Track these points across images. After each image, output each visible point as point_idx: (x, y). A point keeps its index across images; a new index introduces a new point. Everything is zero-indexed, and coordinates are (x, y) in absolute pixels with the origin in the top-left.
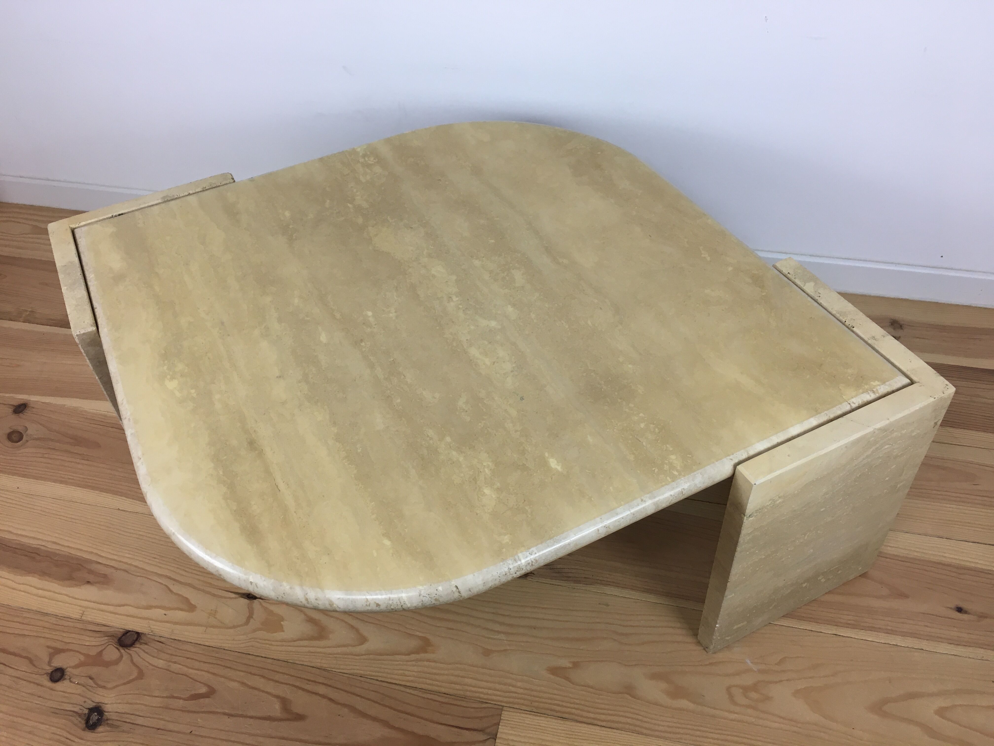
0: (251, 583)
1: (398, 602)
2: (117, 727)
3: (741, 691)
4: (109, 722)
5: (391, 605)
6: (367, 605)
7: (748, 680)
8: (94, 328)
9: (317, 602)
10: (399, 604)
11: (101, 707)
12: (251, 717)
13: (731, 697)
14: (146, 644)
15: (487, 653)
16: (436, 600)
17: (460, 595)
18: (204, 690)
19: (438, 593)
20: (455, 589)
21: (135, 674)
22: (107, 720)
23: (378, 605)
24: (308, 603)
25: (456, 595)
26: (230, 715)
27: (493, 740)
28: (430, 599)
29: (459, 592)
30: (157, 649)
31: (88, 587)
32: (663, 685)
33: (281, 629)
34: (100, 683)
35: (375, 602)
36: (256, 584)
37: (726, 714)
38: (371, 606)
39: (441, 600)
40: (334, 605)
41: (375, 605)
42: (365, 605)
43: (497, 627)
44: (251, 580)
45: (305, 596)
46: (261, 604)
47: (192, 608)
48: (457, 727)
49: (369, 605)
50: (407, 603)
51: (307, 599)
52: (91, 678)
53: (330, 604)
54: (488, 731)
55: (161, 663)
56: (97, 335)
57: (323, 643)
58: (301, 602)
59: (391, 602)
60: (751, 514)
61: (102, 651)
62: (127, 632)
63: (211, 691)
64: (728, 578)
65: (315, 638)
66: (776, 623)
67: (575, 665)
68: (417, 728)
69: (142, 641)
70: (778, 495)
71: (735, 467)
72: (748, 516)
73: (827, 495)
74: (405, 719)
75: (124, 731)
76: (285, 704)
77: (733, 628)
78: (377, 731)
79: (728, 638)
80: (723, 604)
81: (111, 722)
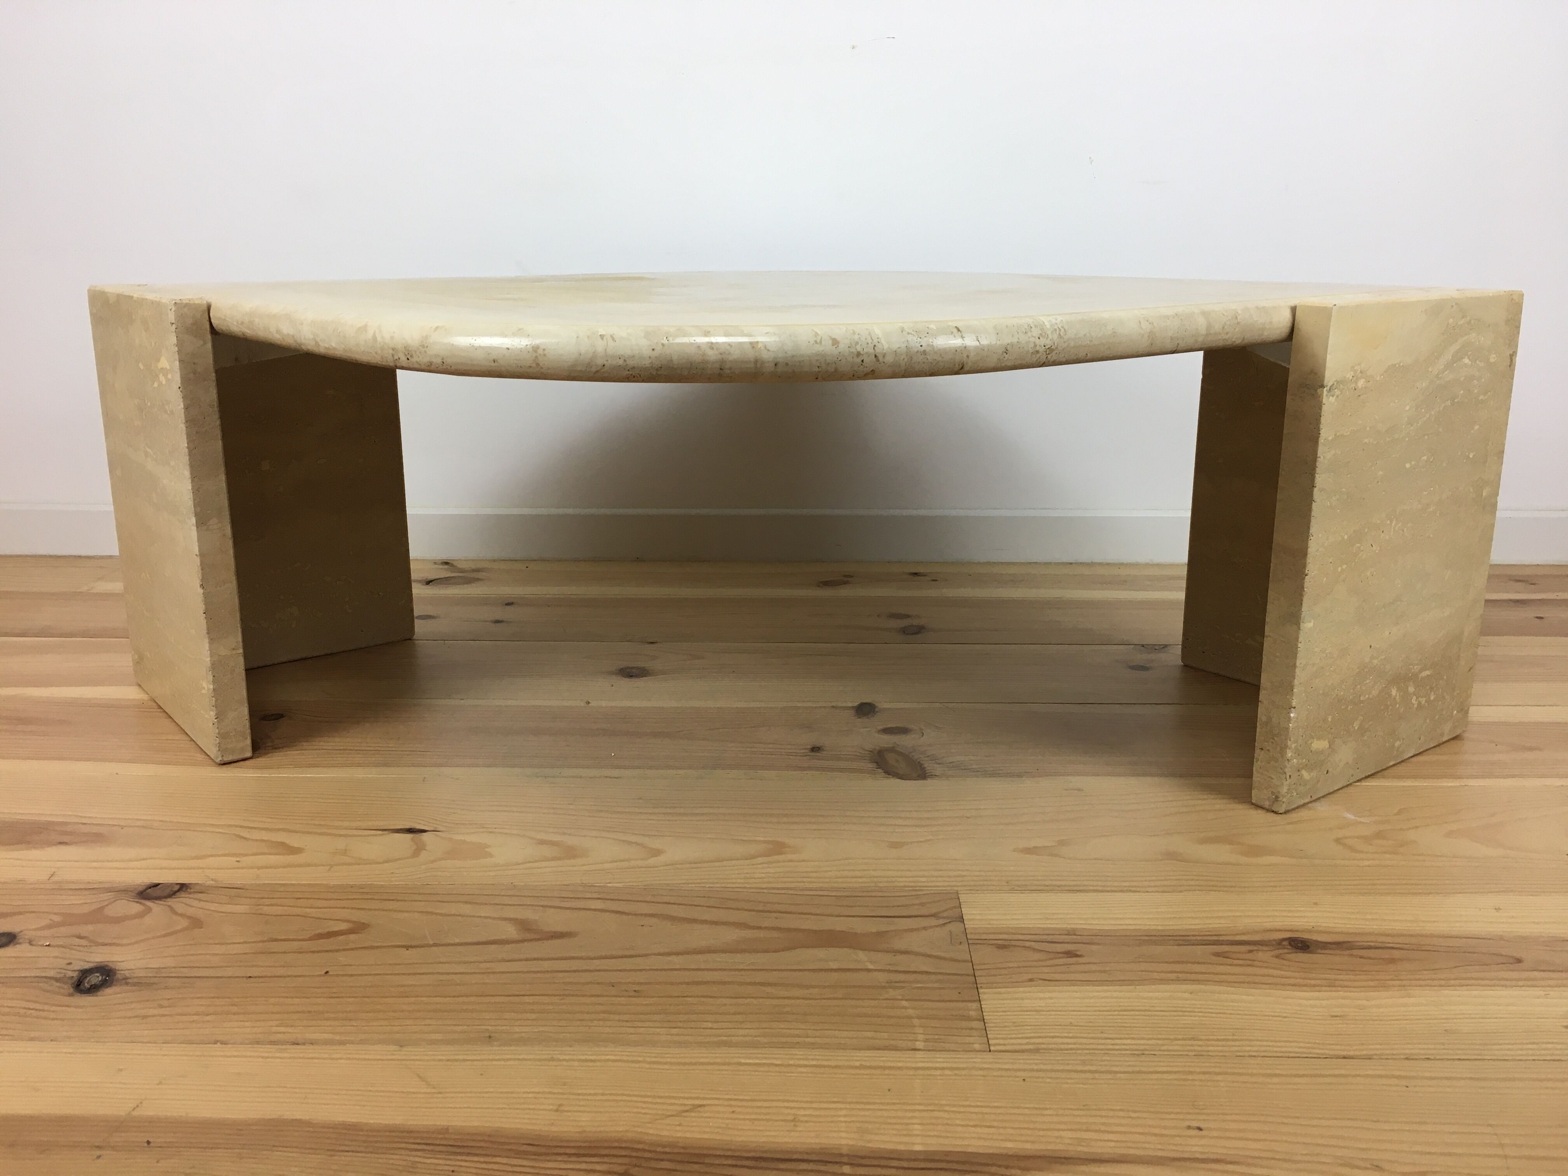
0: (602, 337)
1: (869, 338)
2: (148, 984)
3: (1360, 840)
4: (129, 981)
5: (857, 343)
6: (816, 342)
7: (1362, 831)
10: (870, 341)
11: (108, 966)
13: (1352, 849)
14: (202, 893)
15: (896, 845)
18: (341, 926)
21: (183, 922)
22: (124, 978)
23: (835, 342)
26: (406, 947)
27: (960, 923)
30: (226, 896)
31: (64, 847)
32: (1229, 847)
33: (489, 855)
34: (99, 940)
35: (830, 337)
36: (612, 336)
37: (1356, 862)
38: (823, 343)
40: (760, 345)
41: (830, 342)
42: (812, 342)
43: (902, 822)
44: (602, 331)
46: (438, 836)
47: (291, 849)
48: (882, 917)
49: (821, 342)
50: (883, 341)
52: (82, 937)
54: (945, 914)
55: (241, 909)
57: (579, 861)
59: (856, 337)
60: (1330, 384)
61: (103, 908)
62: (157, 885)
63: (359, 928)
64: (1304, 566)
65: (559, 859)
66: (1364, 783)
67: (1062, 843)
68: (809, 924)
69: (192, 890)
70: (1359, 364)
71: (1294, 310)
72: (1328, 387)
73: (1412, 428)
74: (776, 918)
75: (166, 988)
76: (524, 925)
77: (1311, 743)
78: (730, 935)
79: (1306, 775)
80: (1299, 645)
81: (136, 980)
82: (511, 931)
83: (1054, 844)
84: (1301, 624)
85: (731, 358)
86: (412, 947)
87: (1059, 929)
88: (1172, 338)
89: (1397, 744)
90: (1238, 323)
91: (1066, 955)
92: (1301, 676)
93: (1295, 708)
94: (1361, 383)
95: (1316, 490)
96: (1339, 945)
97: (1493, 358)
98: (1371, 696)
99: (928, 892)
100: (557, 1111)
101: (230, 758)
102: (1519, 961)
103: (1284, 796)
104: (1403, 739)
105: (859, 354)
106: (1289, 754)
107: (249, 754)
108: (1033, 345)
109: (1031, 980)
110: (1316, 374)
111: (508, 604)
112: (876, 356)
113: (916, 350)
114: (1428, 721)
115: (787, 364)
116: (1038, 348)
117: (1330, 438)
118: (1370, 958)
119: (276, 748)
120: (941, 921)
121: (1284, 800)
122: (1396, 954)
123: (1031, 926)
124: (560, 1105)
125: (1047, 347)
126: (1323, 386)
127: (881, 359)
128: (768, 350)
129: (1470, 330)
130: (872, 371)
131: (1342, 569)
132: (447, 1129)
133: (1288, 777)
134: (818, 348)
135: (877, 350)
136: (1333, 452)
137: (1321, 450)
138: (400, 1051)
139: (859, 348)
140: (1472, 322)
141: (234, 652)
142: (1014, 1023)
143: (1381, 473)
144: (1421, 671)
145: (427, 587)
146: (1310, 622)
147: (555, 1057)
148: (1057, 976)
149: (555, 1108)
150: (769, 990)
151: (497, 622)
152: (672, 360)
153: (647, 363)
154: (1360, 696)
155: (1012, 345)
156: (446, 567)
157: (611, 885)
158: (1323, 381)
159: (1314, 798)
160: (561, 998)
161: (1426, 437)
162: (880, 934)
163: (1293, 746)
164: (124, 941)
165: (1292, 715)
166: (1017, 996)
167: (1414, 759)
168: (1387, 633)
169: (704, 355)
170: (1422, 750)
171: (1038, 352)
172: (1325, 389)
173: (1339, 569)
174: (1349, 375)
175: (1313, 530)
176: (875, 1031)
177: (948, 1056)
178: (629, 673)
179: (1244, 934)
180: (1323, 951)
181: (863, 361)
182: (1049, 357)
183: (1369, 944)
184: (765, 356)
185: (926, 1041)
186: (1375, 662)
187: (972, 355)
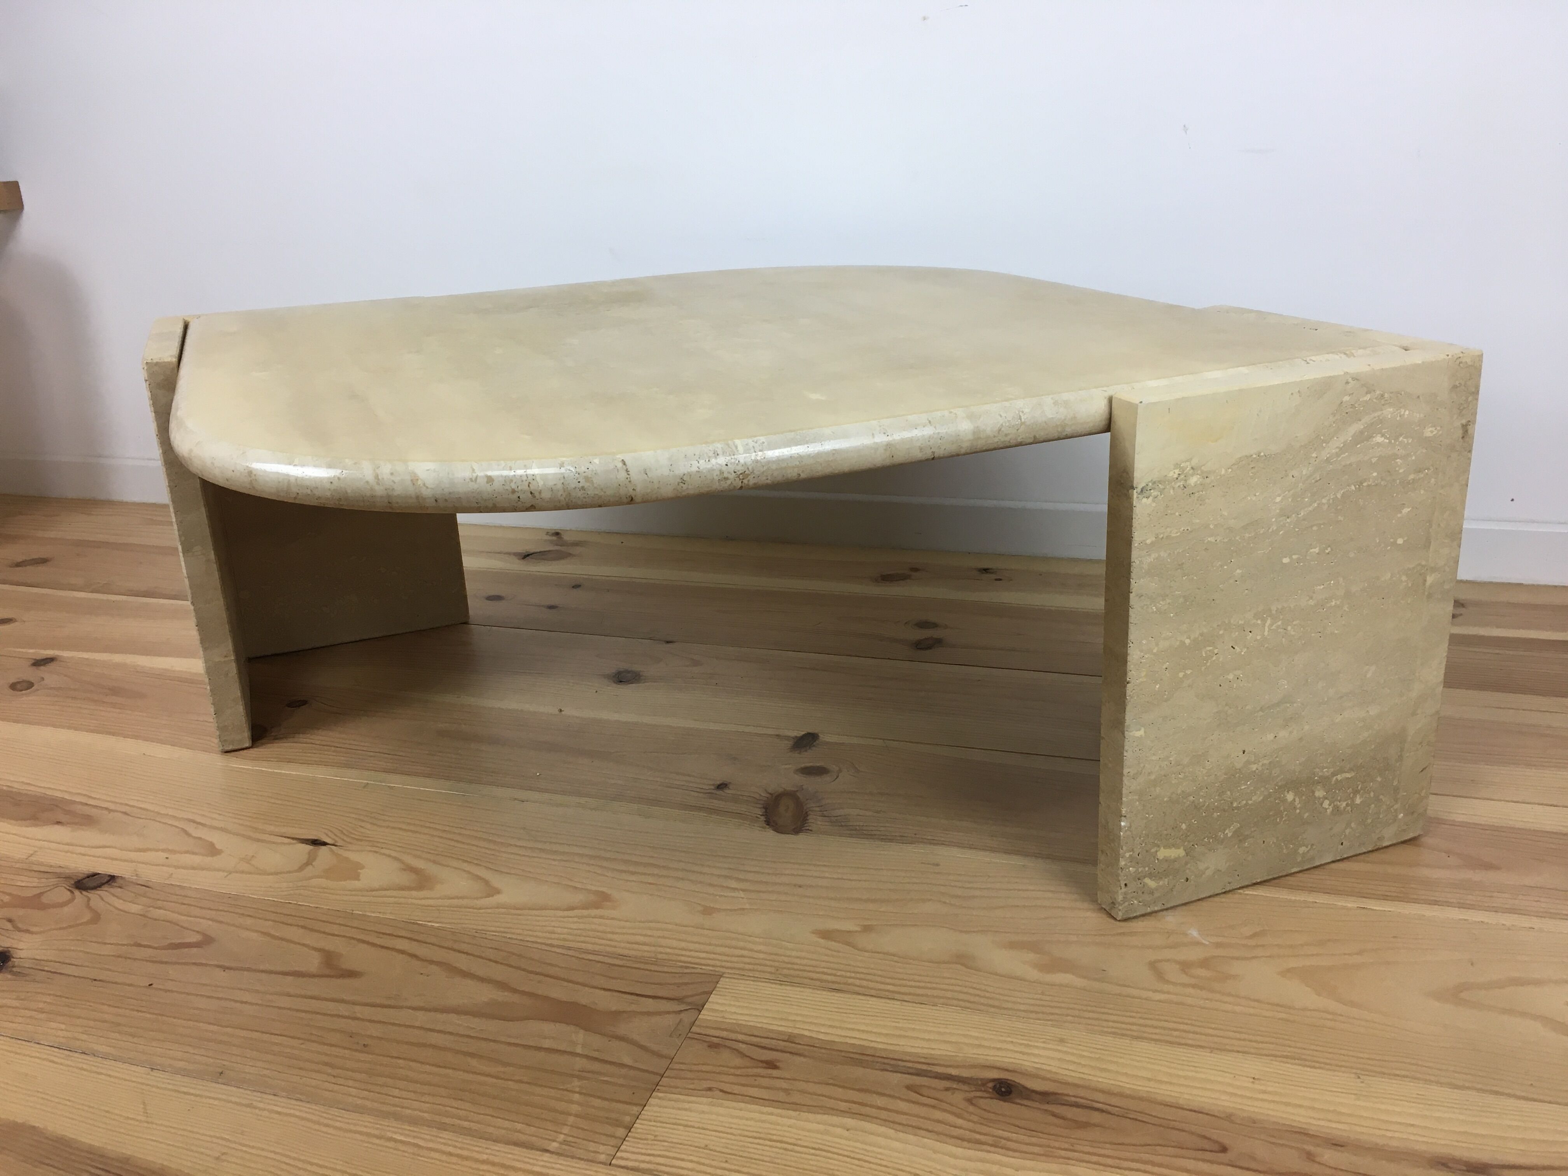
2: (25, 975)
3: (1178, 966)
4: (14, 969)
7: (1192, 955)
8: (175, 360)
9: (393, 478)
11: (9, 952)
12: (263, 971)
13: (1160, 976)
14: (120, 887)
15: (708, 911)
16: (587, 479)
17: (628, 476)
18: (194, 938)
19: (591, 467)
20: (620, 465)
21: (87, 916)
22: (13, 967)
24: (378, 484)
25: (622, 475)
26: (225, 968)
27: (697, 1012)
28: (577, 475)
29: (627, 471)
30: (134, 893)
31: (57, 827)
32: (1031, 956)
33: (357, 877)
34: (20, 925)
37: (1150, 994)
39: (595, 482)
40: (419, 482)
43: (734, 884)
45: (374, 470)
46: (332, 851)
47: (213, 850)
48: (632, 994)
51: (377, 477)
52: (10, 921)
53: (412, 480)
54: (689, 1000)
55: (135, 908)
56: (176, 369)
57: (422, 894)
58: (367, 482)
60: (1143, 485)
61: (42, 894)
62: (95, 875)
63: (207, 940)
64: (1125, 673)
65: (409, 888)
66: (1248, 892)
67: (867, 929)
68: (558, 992)
69: (115, 884)
70: (1189, 460)
71: (1110, 400)
72: (1139, 490)
73: (1288, 520)
74: (539, 982)
75: (34, 981)
76: (329, 959)
77: (1157, 851)
78: (484, 994)
79: (1151, 883)
80: (1125, 754)
81: (18, 970)
82: (314, 963)
83: (858, 929)
84: (1126, 732)
85: (395, 493)
86: (230, 968)
87: (780, 1032)
88: (921, 449)
89: (1302, 850)
90: (1022, 423)
91: (765, 1065)
92: (1130, 785)
93: (1125, 816)
94: (1193, 480)
95: (1132, 596)
96: (1046, 1096)
97: (1429, 432)
98: (1250, 802)
99: (693, 971)
100: (217, 1158)
101: (230, 748)
102: (1224, 1149)
103: (1120, 904)
104: (1312, 845)
105: (513, 491)
106: (1122, 863)
107: (247, 744)
108: (718, 473)
109: (710, 1089)
110: (1127, 473)
111: (576, 586)
112: (531, 493)
113: (573, 486)
114: (1353, 825)
115: (446, 500)
116: (726, 475)
117: (1148, 542)
118: (1063, 1118)
119: (277, 739)
120: (683, 1007)
121: (1120, 908)
122: (1096, 1117)
123: (759, 1025)
124: (223, 1154)
125: (739, 473)
126: (1133, 488)
127: (537, 494)
128: (427, 488)
129: (1383, 405)
130: (532, 506)
131: (1185, 675)
132: (128, 1159)
133: (1123, 886)
134: (473, 486)
135: (532, 487)
136: (1153, 556)
137: (1135, 554)
138: (149, 1074)
139: (513, 486)
140: (1386, 395)
141: (226, 659)
142: (656, 1136)
143: (1239, 571)
144: (1334, 774)
145: (522, 562)
146: (1139, 730)
147: (255, 1103)
148: (736, 1089)
149: (217, 1155)
150: (474, 1062)
151: (551, 607)
152: (347, 493)
153: (328, 494)
154: (1232, 803)
155: (690, 475)
156: (554, 538)
157: (430, 924)
158: (1132, 482)
159: (1165, 907)
160: (301, 1041)
161: (1315, 528)
162: (617, 1015)
163: (1127, 855)
164: (34, 929)
165: (1123, 824)
166: (680, 1105)
167: (1333, 866)
168: (1270, 737)
169: (372, 489)
170: (1345, 856)
171: (726, 479)
172: (1135, 491)
173: (1181, 675)
174: (1175, 473)
175: (1131, 637)
176: (527, 1124)
177: (565, 1163)
178: (622, 678)
179: (958, 1067)
180: (1025, 1102)
181: (519, 497)
182: (745, 481)
183: (1078, 1100)
184: (426, 493)
185: (565, 1142)
186: (1254, 767)
187: (638, 489)
